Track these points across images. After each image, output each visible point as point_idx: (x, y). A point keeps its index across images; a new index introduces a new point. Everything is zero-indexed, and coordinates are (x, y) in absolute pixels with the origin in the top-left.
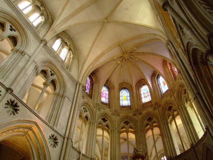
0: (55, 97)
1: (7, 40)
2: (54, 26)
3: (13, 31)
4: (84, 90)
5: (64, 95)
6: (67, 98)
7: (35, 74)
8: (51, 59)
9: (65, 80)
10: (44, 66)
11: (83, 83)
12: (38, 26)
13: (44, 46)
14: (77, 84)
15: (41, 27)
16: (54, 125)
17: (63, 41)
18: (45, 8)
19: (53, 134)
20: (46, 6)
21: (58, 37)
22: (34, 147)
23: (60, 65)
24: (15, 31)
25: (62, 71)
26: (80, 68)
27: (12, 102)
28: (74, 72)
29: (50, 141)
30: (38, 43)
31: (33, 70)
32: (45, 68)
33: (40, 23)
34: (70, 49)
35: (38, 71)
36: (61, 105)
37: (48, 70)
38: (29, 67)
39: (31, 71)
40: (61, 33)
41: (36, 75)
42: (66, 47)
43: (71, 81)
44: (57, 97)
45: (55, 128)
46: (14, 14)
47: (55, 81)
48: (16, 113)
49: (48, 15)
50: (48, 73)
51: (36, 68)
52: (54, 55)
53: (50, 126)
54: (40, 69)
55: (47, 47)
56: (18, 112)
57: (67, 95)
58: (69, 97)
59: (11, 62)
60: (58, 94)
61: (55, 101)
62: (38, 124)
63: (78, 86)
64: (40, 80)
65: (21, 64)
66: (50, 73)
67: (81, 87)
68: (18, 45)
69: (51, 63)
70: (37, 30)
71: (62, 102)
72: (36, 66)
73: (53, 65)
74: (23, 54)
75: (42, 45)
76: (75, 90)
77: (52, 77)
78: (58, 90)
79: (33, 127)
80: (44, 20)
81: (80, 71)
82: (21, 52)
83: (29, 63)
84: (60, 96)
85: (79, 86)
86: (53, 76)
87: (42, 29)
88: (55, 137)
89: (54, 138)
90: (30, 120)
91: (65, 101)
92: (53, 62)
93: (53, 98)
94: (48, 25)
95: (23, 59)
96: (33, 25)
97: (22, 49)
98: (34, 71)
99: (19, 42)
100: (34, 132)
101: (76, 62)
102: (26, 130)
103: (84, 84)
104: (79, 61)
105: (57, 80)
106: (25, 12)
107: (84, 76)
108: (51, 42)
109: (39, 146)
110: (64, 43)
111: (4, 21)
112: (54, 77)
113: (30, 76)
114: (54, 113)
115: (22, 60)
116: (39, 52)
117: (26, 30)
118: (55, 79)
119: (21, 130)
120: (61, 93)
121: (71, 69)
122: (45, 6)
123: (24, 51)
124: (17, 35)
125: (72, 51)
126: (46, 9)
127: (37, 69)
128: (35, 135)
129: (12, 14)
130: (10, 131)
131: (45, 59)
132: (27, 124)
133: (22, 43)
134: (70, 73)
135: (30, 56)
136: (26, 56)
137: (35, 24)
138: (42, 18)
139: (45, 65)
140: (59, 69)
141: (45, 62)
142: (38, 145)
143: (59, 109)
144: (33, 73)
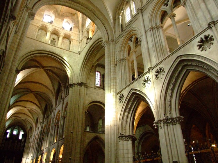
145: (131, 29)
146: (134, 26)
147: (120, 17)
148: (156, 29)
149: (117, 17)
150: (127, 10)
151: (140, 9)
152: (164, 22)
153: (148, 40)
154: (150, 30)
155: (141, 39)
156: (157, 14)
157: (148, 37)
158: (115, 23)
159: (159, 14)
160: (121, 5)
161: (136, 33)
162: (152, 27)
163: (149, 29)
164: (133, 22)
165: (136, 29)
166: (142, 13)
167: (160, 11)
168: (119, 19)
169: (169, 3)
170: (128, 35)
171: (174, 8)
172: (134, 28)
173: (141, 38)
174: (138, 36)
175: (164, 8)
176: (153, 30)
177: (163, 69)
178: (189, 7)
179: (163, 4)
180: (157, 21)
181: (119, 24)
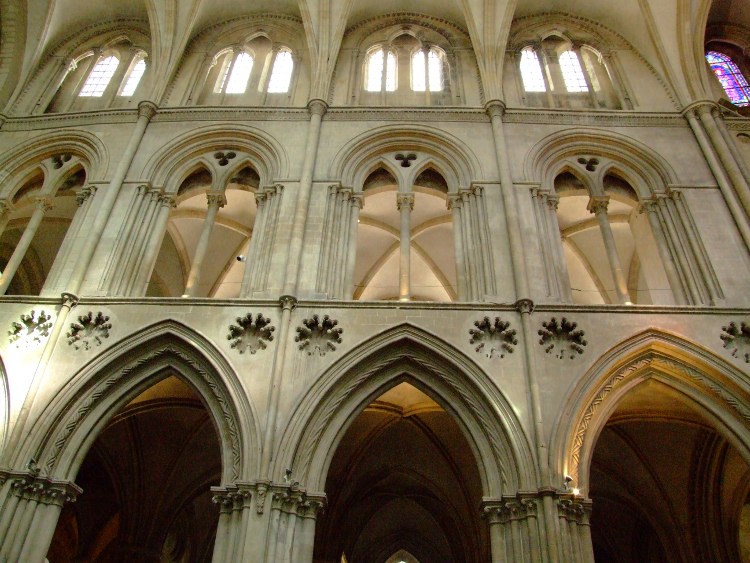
0: (653, 215)
1: (421, 191)
2: (480, 44)
3: (413, 162)
4: (727, 114)
5: (672, 189)
6: (690, 190)
7: (547, 207)
8: (552, 129)
9: (640, 145)
10: (549, 167)
11: (705, 96)
12: (446, 83)
13: (507, 119)
15: (455, 77)
16: (711, 298)
17: (536, 46)
18: (415, 22)
19: (728, 326)
20: (413, 15)
21: (513, 52)
22: (699, 393)
23: (587, 119)
24: (414, 157)
25: (610, 129)
26: (651, 65)
27: (552, 326)
28: (648, 96)
29: (732, 350)
30: (484, 129)
31: (534, 205)
32: (558, 169)
33: (445, 70)
34: (577, 45)
35: (547, 193)
36: (686, 223)
37: (570, 165)
38: (517, 207)
39: (532, 213)
40: (512, 34)
41: (553, 207)
42: (563, 46)
43: (659, 130)
44: (658, 210)
45: (719, 304)
46: (379, 125)
47: (614, 171)
48: (581, 346)
49: (441, 31)
51: (535, 193)
52: (550, 113)
53: (699, 309)
54: (548, 185)
55: (513, 111)
56: (584, 338)
57: (682, 178)
58: (691, 181)
59: (472, 235)
60: (651, 202)
61: (661, 226)
62: (659, 329)
63: (694, 122)
64: (574, 205)
65: (495, 222)
66: (583, 167)
67: (707, 117)
68: (449, 181)
69: (559, 141)
70: (454, 96)
71: (683, 214)
72: (532, 190)
73: (572, 139)
74: (478, 192)
75: (497, 121)
76: (694, 145)
77: (596, 172)
78: (643, 192)
79: (653, 347)
80: (442, 53)
81: (662, 74)
82: (468, 192)
83: (510, 200)
84: (661, 201)
85: (699, 120)
86: (598, 167)
87: (462, 82)
88: (739, 328)
89: (740, 332)
90: (631, 335)
91: (689, 202)
92: (565, 133)
93: (651, 224)
94: (465, 54)
95: (490, 205)
96: (435, 95)
97: (464, 186)
98: (538, 207)
99: (445, 171)
100: (666, 358)
101: (625, 60)
102: (641, 365)
103: (711, 96)
104: (632, 48)
105: (616, 166)
106: (392, 86)
108: (511, 88)
109: (710, 384)
110: (547, 49)
111: (376, 162)
112: (604, 165)
113: (538, 228)
114: (684, 262)
115: (489, 211)
116: (507, 146)
117: (431, 130)
118: (608, 170)
119: (627, 373)
120: (660, 192)
121: (630, 95)
122: (412, 18)
123: (472, 184)
124: (427, 162)
125: (588, 43)
126: (423, 20)
127: (541, 193)
128: (674, 361)
129: (376, 131)
130: (604, 395)
131: (538, 147)
132: (631, 350)
133: (454, 169)
134: (637, 109)
135: (496, 180)
136: (489, 191)
137: (436, 86)
138: (438, 52)
139: (550, 160)
140: (596, 132)
141: (542, 155)
142: (706, 382)
143: (690, 243)
144: (539, 214)
145: (84, 134)
146: (100, 133)
147: (74, 64)
148: (156, 198)
149: (61, 54)
150: (107, 60)
151: (151, 105)
152: (188, 193)
153: (116, 211)
154: (139, 188)
155: (96, 189)
156: (185, 160)
157: (120, 202)
158: (41, 65)
159: (190, 165)
160: (103, 33)
161: (92, 162)
162: (150, 184)
163: (139, 185)
164: (103, 120)
165: (102, 148)
166: (149, 122)
167: (197, 161)
168: (64, 64)
169: (231, 161)
170: (60, 140)
171: (233, 181)
172: (95, 140)
173: (97, 186)
174: (93, 171)
175: (210, 161)
176: (146, 193)
177: (107, 323)
178: (269, 217)
179: (217, 149)
180: (172, 179)
181: (53, 82)
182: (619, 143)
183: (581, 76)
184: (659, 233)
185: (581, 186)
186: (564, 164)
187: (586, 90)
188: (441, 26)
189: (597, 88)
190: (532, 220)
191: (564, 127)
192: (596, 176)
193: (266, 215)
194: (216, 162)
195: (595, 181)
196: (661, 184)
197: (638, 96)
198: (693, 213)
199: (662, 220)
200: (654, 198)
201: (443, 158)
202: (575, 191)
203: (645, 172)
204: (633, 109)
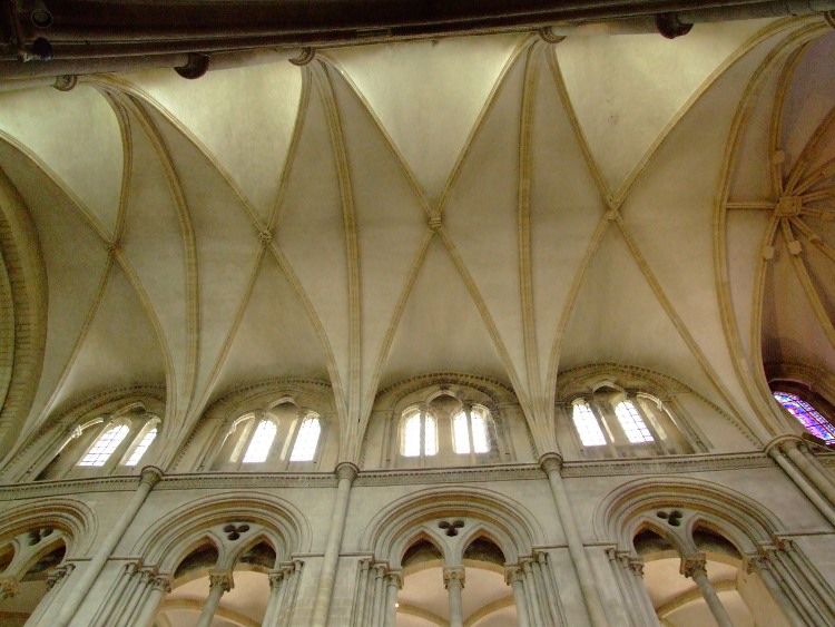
0: (765, 574)
1: (473, 566)
2: (525, 395)
3: (460, 530)
4: (817, 450)
5: (780, 538)
6: (803, 537)
7: (630, 573)
8: (619, 480)
9: (725, 489)
10: (625, 523)
11: (785, 431)
12: (493, 443)
13: (566, 473)
14: (770, 457)
15: (502, 434)
17: (587, 398)
18: (455, 382)
20: (451, 374)
21: (564, 405)
23: (658, 468)
24: (461, 525)
25: (686, 475)
26: (717, 405)
28: (721, 438)
30: (541, 486)
31: (614, 571)
32: (635, 526)
33: (490, 429)
34: (632, 394)
35: (627, 554)
37: (646, 520)
38: (594, 575)
39: (613, 581)
40: (560, 387)
41: (637, 572)
42: (616, 398)
43: (747, 472)
44: (770, 566)
46: (418, 489)
47: (703, 524)
49: (482, 389)
50: (658, 528)
51: (612, 555)
52: (614, 463)
54: (627, 545)
55: (571, 465)
57: (788, 524)
58: (802, 528)
59: (541, 614)
60: (758, 557)
61: (780, 586)
63: (781, 459)
64: (664, 572)
65: (568, 594)
66: (665, 522)
67: (794, 453)
68: (505, 550)
69: (630, 494)
70: (503, 454)
71: (804, 569)
72: (607, 552)
73: (644, 491)
74: (542, 558)
75: (555, 476)
76: (789, 485)
77: (682, 526)
78: (746, 547)
80: (486, 412)
81: (731, 413)
82: (530, 560)
83: (582, 564)
84: (771, 555)
85: (787, 457)
86: (683, 520)
87: (511, 439)
91: (807, 553)
92: (637, 483)
93: (765, 584)
94: (511, 410)
95: (558, 573)
96: (481, 456)
97: (524, 551)
98: (618, 572)
99: (500, 538)
101: (688, 404)
103: (791, 432)
104: (691, 390)
105: (702, 517)
106: (432, 449)
107: (757, 411)
108: (566, 440)
110: (599, 400)
111: (417, 532)
112: (689, 517)
113: (624, 600)
115: (558, 580)
116: (571, 504)
117: (479, 491)
118: (696, 523)
120: (766, 544)
121: (701, 438)
122: (450, 377)
123: (533, 549)
124: (478, 528)
125: (645, 391)
126: (461, 379)
127: (619, 555)
129: (414, 496)
131: (606, 503)
133: (510, 534)
134: (712, 452)
135: (562, 543)
136: (554, 555)
137: (482, 446)
138: (481, 411)
139: (624, 517)
140: (672, 480)
141: (614, 510)
144: (621, 580)
145: (73, 503)
146: (91, 502)
147: (79, 430)
148: (146, 579)
149: (68, 419)
150: (117, 429)
151: (157, 471)
152: (187, 575)
153: (92, 595)
154: (127, 566)
155: (74, 567)
156: (189, 533)
157: (100, 583)
158: (42, 431)
159: (194, 540)
160: (117, 399)
161: (75, 531)
162: (141, 561)
163: (127, 562)
164: (98, 488)
165: (91, 518)
166: (151, 490)
167: (203, 535)
168: (68, 430)
169: (243, 535)
170: (44, 510)
171: (244, 560)
172: (85, 510)
173: (75, 563)
174: (75, 547)
175: (219, 535)
176: (136, 572)
178: (285, 601)
179: (227, 521)
180: (170, 555)
181: (52, 448)
182: (702, 490)
183: (643, 425)
184: (781, 596)
185: (667, 547)
186: (642, 520)
187: (651, 439)
188: (482, 383)
189: (663, 437)
190: (615, 588)
191: (634, 478)
192: (683, 531)
193: (281, 598)
194: (225, 536)
195: (683, 536)
196: (765, 534)
197: (711, 439)
198: (817, 566)
199: (779, 578)
200: (760, 551)
201: (494, 522)
202: (661, 552)
203: (741, 521)
204: (707, 451)
